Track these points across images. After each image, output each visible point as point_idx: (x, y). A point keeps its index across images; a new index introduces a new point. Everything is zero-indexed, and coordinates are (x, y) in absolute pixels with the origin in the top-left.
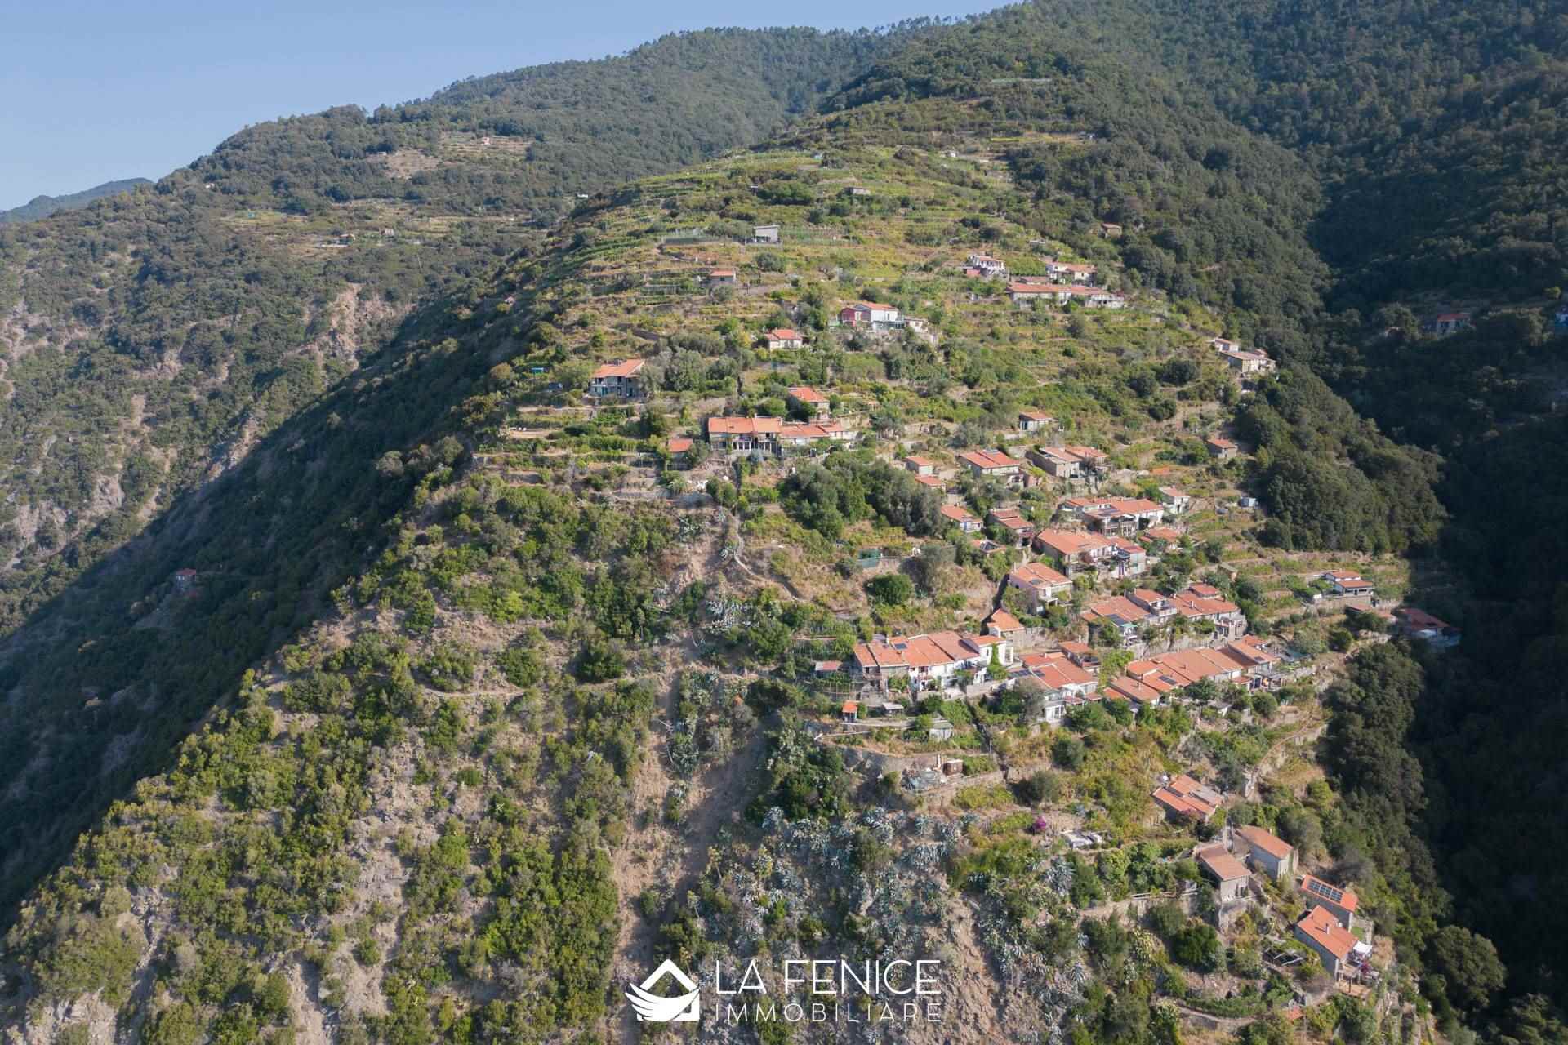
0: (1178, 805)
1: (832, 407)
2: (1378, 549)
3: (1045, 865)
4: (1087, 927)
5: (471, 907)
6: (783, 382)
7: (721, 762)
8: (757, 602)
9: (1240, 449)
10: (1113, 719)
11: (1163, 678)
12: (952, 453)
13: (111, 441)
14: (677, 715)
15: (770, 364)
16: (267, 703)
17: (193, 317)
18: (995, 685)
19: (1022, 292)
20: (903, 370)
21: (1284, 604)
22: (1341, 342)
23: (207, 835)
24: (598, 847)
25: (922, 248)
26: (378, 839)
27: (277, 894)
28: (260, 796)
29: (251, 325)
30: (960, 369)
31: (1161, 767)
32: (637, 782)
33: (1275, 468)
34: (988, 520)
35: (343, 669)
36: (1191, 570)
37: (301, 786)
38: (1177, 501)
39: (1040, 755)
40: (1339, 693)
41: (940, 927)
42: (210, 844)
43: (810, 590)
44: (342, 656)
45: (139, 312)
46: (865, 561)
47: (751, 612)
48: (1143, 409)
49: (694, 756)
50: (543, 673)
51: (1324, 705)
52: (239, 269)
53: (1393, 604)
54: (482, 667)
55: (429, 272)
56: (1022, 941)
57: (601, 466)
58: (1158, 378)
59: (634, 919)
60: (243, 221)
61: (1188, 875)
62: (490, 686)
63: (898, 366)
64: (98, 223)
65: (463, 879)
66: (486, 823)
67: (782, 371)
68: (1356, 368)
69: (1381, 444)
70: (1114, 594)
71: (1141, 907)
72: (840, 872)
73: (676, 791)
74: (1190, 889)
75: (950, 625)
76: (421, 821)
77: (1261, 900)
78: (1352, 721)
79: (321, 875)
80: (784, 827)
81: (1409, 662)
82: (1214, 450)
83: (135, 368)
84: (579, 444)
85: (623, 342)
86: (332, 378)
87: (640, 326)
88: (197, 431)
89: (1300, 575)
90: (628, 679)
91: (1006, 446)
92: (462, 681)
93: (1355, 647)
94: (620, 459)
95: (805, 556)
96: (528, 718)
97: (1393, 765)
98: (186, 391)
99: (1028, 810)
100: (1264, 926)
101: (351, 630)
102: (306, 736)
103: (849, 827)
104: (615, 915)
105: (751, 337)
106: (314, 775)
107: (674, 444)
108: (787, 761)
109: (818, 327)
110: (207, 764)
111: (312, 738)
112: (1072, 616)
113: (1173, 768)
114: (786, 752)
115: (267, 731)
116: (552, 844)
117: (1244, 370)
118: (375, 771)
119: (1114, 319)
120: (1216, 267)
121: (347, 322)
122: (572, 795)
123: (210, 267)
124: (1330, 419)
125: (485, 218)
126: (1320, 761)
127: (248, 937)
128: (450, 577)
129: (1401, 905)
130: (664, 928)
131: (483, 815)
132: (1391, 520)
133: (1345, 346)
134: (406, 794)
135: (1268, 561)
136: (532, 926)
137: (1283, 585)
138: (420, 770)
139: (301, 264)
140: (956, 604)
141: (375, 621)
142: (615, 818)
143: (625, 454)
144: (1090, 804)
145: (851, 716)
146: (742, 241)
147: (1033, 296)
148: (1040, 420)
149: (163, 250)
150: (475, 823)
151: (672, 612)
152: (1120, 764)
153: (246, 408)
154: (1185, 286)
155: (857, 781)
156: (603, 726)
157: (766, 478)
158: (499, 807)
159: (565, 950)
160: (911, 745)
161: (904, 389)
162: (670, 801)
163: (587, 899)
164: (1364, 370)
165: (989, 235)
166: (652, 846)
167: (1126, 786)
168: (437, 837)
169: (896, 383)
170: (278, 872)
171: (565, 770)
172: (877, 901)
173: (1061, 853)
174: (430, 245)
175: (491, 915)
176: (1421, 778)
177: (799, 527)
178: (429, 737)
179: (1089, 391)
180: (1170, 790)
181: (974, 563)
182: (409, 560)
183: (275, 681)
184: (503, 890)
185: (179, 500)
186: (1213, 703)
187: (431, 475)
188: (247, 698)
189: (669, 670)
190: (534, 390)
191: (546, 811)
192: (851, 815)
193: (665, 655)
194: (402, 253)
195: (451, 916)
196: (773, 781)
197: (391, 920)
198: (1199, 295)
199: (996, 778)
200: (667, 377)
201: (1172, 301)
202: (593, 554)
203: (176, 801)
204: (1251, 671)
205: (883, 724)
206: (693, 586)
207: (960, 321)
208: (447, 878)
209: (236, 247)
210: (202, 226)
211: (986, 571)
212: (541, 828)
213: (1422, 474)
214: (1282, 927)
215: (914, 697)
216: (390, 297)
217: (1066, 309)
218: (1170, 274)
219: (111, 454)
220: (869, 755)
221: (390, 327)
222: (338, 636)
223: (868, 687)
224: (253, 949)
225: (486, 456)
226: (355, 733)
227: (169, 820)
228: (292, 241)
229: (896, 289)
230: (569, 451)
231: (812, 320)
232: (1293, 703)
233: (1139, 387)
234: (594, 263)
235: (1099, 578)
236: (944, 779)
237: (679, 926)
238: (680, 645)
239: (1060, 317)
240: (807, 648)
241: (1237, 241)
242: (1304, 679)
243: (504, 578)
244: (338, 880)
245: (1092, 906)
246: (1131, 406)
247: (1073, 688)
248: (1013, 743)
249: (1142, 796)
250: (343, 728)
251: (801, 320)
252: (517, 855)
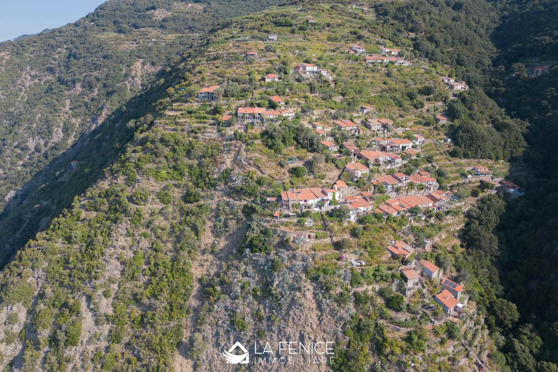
0: (396, 252)
1: (286, 103)
2: (497, 158)
3: (342, 272)
4: (355, 294)
5: (143, 279)
6: (269, 94)
7: (231, 232)
8: (248, 176)
9: (448, 120)
10: (376, 220)
11: (400, 206)
12: (332, 121)
13: (59, 116)
14: (217, 216)
15: (265, 87)
16: (80, 208)
17: (85, 72)
18: (333, 207)
19: (370, 59)
20: (316, 90)
21: (456, 179)
22: (496, 79)
23: (58, 252)
24: (187, 261)
25: (334, 43)
26: (113, 255)
27: (79, 272)
28: (75, 239)
29: (105, 74)
30: (340, 89)
31: (392, 237)
32: (202, 238)
33: (460, 127)
34: (341, 147)
35: (105, 197)
36: (419, 166)
37: (89, 236)
38: (419, 140)
39: (346, 232)
40: (471, 212)
41: (301, 292)
42: (59, 255)
43: (268, 172)
44: (104, 192)
45: (68, 70)
46: (290, 162)
47: (246, 179)
48: (412, 104)
49: (222, 230)
50: (173, 200)
51: (465, 216)
52: (101, 54)
53: (500, 179)
54: (151, 197)
55: (168, 55)
56: (330, 298)
57: (198, 125)
58: (419, 93)
59: (198, 285)
60: (103, 36)
61: (396, 277)
62: (154, 203)
63: (315, 88)
64: (54, 38)
65: (141, 270)
66: (150, 251)
67: (269, 90)
68: (500, 89)
69: (505, 118)
70: (387, 174)
71: (377, 288)
72: (268, 272)
73: (215, 242)
74: (396, 282)
75: (319, 185)
76: (128, 250)
77: (423, 287)
78: (474, 223)
79: (93, 267)
80: (250, 256)
81: (501, 201)
82: (437, 120)
83: (66, 90)
84: (191, 117)
85: (213, 79)
86: (132, 94)
87: (220, 73)
88: (87, 112)
89: (464, 168)
90: (202, 202)
91: (353, 119)
92: (144, 202)
93: (481, 195)
94: (205, 123)
95: (268, 159)
96: (167, 215)
97: (487, 239)
98: (83, 98)
99: (338, 252)
100: (423, 296)
101: (110, 183)
102: (92, 220)
103: (272, 256)
104: (192, 284)
105: (258, 77)
106: (93, 233)
107: (225, 117)
108: (253, 233)
109: (285, 73)
110: (59, 228)
111: (94, 220)
112: (368, 182)
113: (397, 238)
114: (253, 229)
115: (79, 217)
116: (172, 259)
117: (455, 89)
118: (113, 232)
119: (405, 70)
120: (451, 49)
121: (138, 73)
122: (179, 242)
123: (92, 53)
124: (486, 108)
125: (188, 34)
126: (459, 237)
127: (69, 287)
128: (142, 165)
129: (483, 290)
130: (207, 289)
131: (149, 248)
132: (504, 147)
133: (497, 80)
134: (123, 240)
135: (452, 163)
136: (162, 287)
137: (457, 171)
138: (128, 232)
139: (123, 52)
140: (323, 177)
141: (117, 180)
142: (194, 251)
143: (207, 121)
144: (362, 251)
145: (277, 217)
146: (263, 40)
147: (374, 61)
148: (369, 109)
149: (76, 47)
150: (146, 251)
151: (219, 179)
152: (376, 236)
153: (104, 104)
154: (436, 57)
155: (277, 240)
156: (191, 219)
157: (257, 130)
158: (154, 245)
159: (173, 295)
160: (297, 228)
161: (316, 97)
162: (213, 246)
163: (182, 278)
164: (504, 89)
165: (360, 37)
166: (206, 261)
167: (377, 244)
168: (133, 255)
169: (314, 95)
170: (79, 265)
171: (178, 233)
172: (280, 282)
173: (348, 267)
174: (168, 45)
175: (149, 283)
176: (497, 244)
177: (267, 149)
178: (132, 220)
179: (391, 98)
180: (394, 246)
181: (333, 162)
182: (129, 159)
183: (84, 200)
184: (154, 274)
185: (81, 137)
186: (419, 215)
187: (141, 128)
188: (74, 206)
189: (216, 199)
190: (179, 97)
191: (170, 248)
192: (273, 252)
193: (215, 194)
194: (158, 48)
195: (136, 282)
196: (247, 239)
197: (116, 283)
198: (442, 61)
199: (328, 240)
200: (225, 92)
201: (430, 63)
202: (192, 157)
203: (48, 240)
204: (437, 203)
205: (288, 220)
206: (226, 170)
207: (344, 71)
208: (135, 270)
209: (100, 46)
210: (89, 39)
211: (337, 166)
212: (168, 253)
213: (519, 130)
214: (430, 297)
215: (301, 211)
216: (153, 64)
217: (386, 66)
218: (431, 52)
219: (59, 120)
220: (282, 231)
221: (153, 75)
222: (105, 185)
223: (285, 207)
224: (70, 291)
225: (158, 121)
226: (108, 219)
227: (46, 247)
228: (119, 44)
229: (320, 59)
230: (187, 120)
231: (283, 70)
232: (452, 216)
233: (411, 96)
234: (209, 50)
235: (381, 169)
236: (308, 240)
237: (212, 289)
238: (221, 191)
239: (384, 69)
240: (264, 193)
241: (461, 39)
242: (458, 207)
243: (160, 165)
244: (98, 269)
245: (358, 287)
246: (407, 104)
247: (362, 209)
248: (336, 228)
249: (383, 248)
250: (104, 217)
251: (280, 70)
252: (159, 262)
